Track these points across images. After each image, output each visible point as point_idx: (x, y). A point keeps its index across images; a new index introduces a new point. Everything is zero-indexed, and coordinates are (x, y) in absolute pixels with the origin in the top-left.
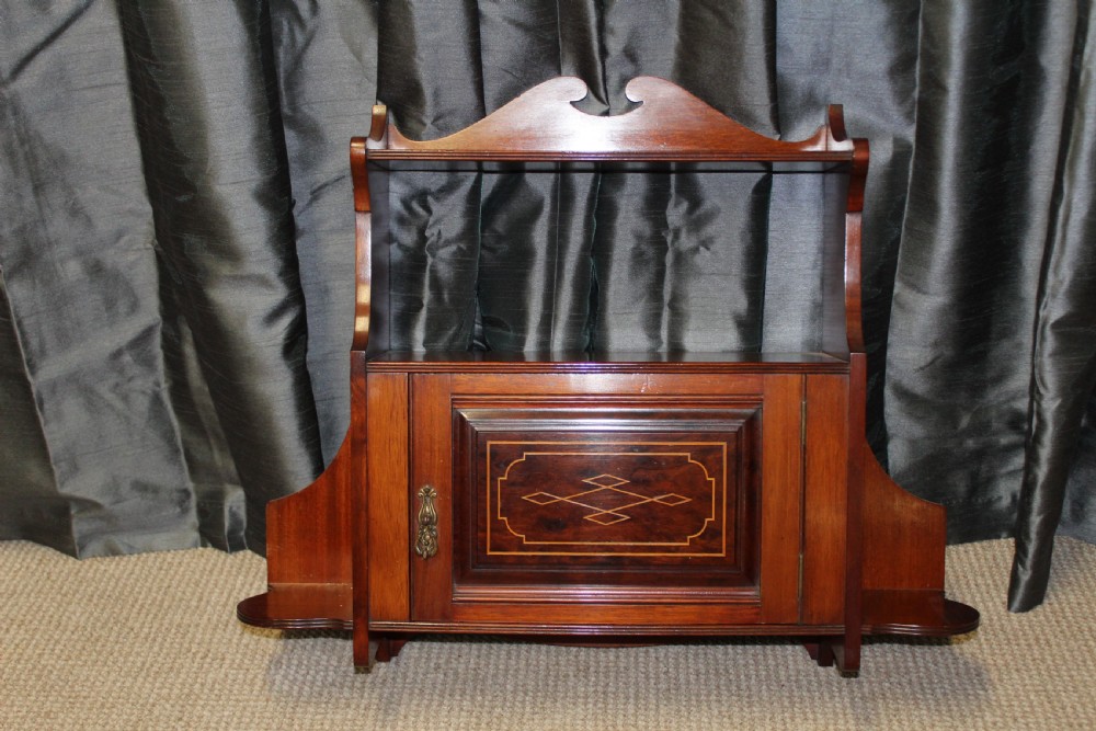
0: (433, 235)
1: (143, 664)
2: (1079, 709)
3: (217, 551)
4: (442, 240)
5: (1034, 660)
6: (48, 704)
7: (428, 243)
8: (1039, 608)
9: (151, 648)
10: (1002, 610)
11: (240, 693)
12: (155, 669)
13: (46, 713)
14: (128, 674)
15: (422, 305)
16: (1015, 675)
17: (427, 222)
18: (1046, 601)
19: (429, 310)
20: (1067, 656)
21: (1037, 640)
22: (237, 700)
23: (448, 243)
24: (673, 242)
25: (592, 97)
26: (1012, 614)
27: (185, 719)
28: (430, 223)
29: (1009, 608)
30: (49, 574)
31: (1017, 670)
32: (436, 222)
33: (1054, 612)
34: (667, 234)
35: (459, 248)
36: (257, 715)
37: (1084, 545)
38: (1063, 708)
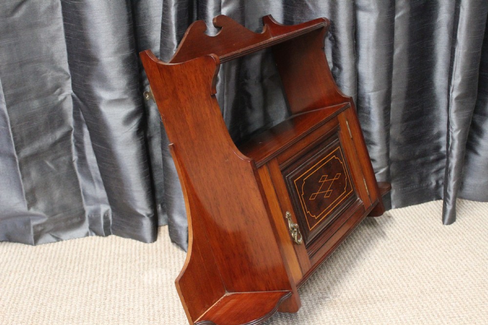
1: (80, 281)
2: (484, 254)
3: (98, 237)
5: (460, 240)
6: (41, 300)
8: (455, 223)
9: (81, 275)
10: (441, 225)
11: (130, 287)
12: (87, 282)
13: (41, 304)
14: (75, 285)
16: (455, 246)
18: (457, 220)
20: (472, 237)
21: (459, 233)
22: (130, 290)
26: (446, 226)
27: (108, 299)
29: (443, 223)
30: (22, 252)
31: (455, 244)
33: (461, 224)
36: (141, 294)
37: (464, 200)
38: (478, 254)
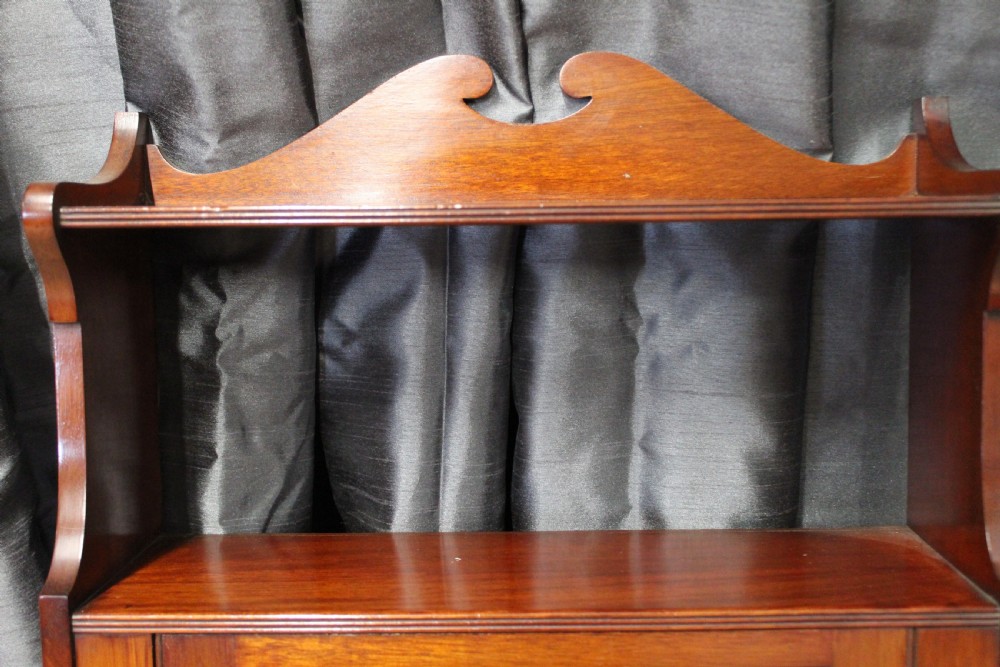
0: (230, 335)
4: (246, 345)
7: (221, 351)
15: (216, 456)
17: (217, 315)
19: (228, 466)
23: (257, 348)
24: (646, 337)
25: (501, 89)
28: (223, 315)
32: (233, 315)
34: (637, 325)
35: (277, 356)
